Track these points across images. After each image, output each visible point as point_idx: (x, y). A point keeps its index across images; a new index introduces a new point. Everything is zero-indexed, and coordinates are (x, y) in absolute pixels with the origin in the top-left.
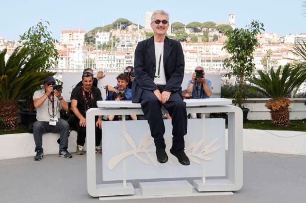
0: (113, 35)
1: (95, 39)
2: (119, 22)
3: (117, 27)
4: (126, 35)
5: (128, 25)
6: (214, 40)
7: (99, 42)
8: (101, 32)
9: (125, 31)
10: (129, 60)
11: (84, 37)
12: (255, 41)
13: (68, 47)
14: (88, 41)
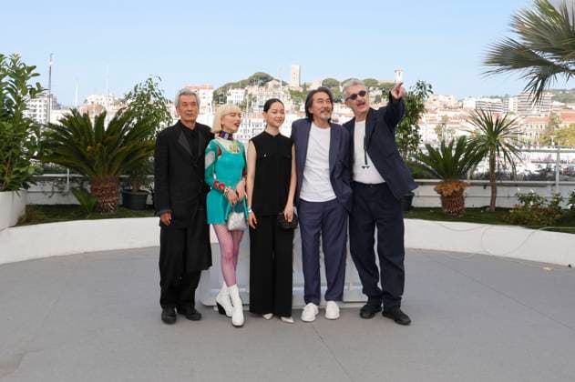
0: (249, 93)
1: (226, 97)
2: (257, 77)
3: (255, 83)
4: (265, 93)
5: (268, 81)
6: (375, 102)
7: (231, 102)
8: (233, 89)
9: (264, 89)
11: (212, 95)
12: (422, 106)
14: (218, 100)
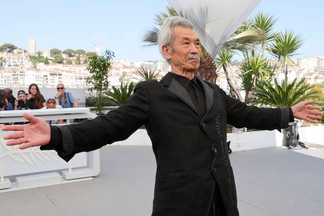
2: (6, 46)
3: (4, 50)
4: (12, 57)
5: (14, 49)
6: (84, 63)
9: (11, 54)
10: (15, 77)
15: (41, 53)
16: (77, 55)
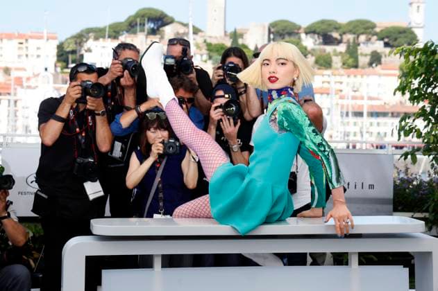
1: (82, 56)
2: (143, 16)
3: (138, 28)
5: (164, 24)
6: (370, 64)
8: (96, 39)
9: (156, 38)
11: (54, 51)
13: (14, 74)
14: (66, 61)
15: (241, 36)
16: (350, 37)
